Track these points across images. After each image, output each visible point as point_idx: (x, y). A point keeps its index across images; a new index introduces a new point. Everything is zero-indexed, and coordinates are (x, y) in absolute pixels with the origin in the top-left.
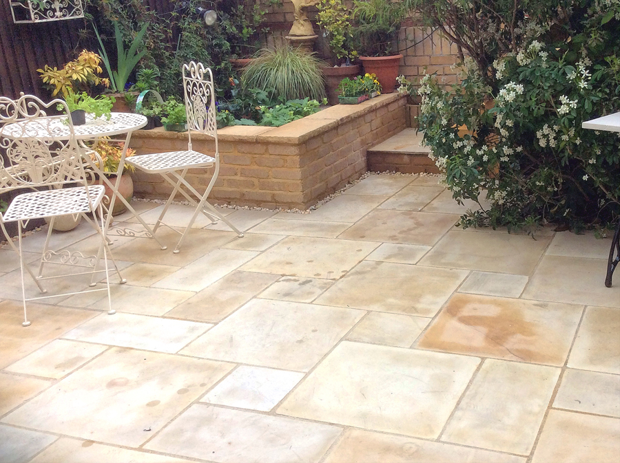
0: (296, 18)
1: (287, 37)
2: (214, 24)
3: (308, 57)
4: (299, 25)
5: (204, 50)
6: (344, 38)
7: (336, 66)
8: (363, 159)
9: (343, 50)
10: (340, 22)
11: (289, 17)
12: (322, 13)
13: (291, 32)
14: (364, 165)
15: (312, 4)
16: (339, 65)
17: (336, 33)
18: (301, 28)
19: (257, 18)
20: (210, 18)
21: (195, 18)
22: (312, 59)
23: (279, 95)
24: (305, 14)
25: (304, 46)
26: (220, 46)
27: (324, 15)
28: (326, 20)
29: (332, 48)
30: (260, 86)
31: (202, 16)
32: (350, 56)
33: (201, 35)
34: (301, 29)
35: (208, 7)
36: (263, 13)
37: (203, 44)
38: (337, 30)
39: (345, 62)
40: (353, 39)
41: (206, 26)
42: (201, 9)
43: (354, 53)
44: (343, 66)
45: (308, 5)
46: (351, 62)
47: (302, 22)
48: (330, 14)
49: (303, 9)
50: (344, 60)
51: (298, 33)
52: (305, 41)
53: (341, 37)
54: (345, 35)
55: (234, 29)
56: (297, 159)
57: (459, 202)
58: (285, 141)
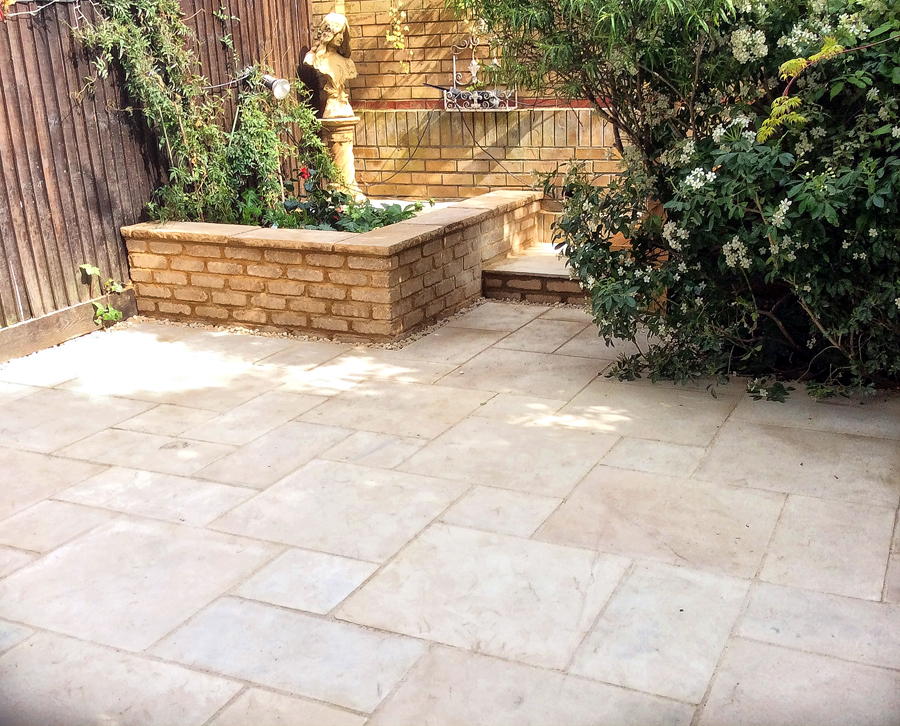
8: (476, 281)
14: (478, 288)
20: (281, 90)
56: (386, 276)
57: (608, 342)
58: (371, 252)
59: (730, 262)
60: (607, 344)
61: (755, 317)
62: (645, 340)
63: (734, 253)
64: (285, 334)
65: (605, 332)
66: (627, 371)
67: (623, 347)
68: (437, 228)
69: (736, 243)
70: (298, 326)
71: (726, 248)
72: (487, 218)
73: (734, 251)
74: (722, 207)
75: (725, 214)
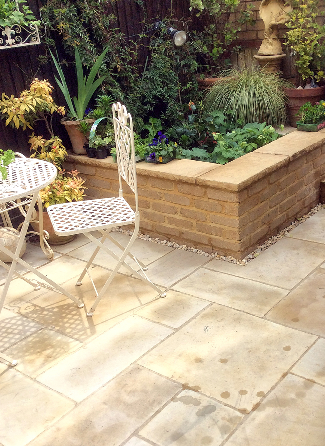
0: (266, 37)
1: (255, 56)
2: (184, 44)
3: (273, 77)
4: (268, 44)
5: (171, 71)
6: (311, 58)
7: (300, 88)
8: (315, 191)
9: (309, 71)
10: (308, 41)
11: (260, 35)
12: (291, 32)
13: (260, 51)
14: (315, 198)
15: (283, 22)
16: (303, 86)
17: (303, 53)
18: (270, 47)
19: (228, 36)
20: (180, 39)
21: (165, 39)
22: (277, 80)
23: (238, 118)
24: (275, 32)
25: (270, 66)
26: (188, 66)
27: (293, 34)
28: (293, 39)
29: (298, 68)
30: (221, 108)
31: (172, 36)
32: (315, 77)
33: (170, 56)
34: (269, 49)
35: (180, 27)
36: (235, 31)
37: (171, 65)
38: (304, 50)
39: (310, 82)
40: (321, 60)
41: (176, 47)
42: (171, 29)
43: (320, 73)
44: (308, 87)
45: (278, 23)
46: (316, 83)
47: (270, 40)
48: (297, 33)
49: (273, 27)
50: (308, 81)
51: (266, 51)
52: (271, 61)
53: (307, 57)
54: (313, 55)
55: (205, 48)
70: (173, 236)
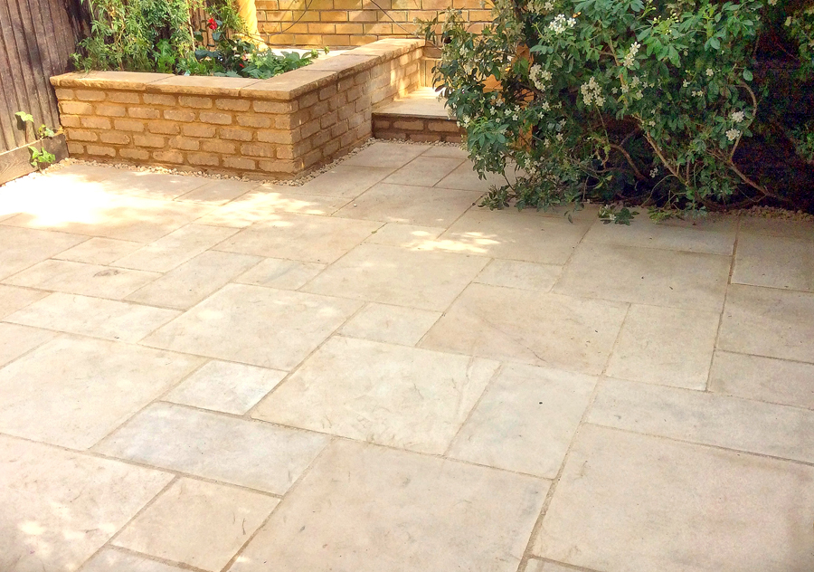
8: (367, 123)
14: (368, 130)
56: (287, 119)
57: (481, 175)
58: (273, 96)
59: (587, 100)
60: (480, 178)
61: (607, 149)
62: (513, 173)
63: (591, 93)
64: (200, 173)
65: (478, 167)
66: (498, 201)
67: (494, 180)
68: (331, 74)
69: (592, 83)
70: (211, 166)
71: (584, 88)
72: (375, 65)
73: (590, 91)
74: (580, 51)
75: (583, 55)
